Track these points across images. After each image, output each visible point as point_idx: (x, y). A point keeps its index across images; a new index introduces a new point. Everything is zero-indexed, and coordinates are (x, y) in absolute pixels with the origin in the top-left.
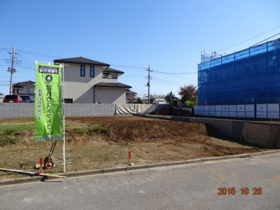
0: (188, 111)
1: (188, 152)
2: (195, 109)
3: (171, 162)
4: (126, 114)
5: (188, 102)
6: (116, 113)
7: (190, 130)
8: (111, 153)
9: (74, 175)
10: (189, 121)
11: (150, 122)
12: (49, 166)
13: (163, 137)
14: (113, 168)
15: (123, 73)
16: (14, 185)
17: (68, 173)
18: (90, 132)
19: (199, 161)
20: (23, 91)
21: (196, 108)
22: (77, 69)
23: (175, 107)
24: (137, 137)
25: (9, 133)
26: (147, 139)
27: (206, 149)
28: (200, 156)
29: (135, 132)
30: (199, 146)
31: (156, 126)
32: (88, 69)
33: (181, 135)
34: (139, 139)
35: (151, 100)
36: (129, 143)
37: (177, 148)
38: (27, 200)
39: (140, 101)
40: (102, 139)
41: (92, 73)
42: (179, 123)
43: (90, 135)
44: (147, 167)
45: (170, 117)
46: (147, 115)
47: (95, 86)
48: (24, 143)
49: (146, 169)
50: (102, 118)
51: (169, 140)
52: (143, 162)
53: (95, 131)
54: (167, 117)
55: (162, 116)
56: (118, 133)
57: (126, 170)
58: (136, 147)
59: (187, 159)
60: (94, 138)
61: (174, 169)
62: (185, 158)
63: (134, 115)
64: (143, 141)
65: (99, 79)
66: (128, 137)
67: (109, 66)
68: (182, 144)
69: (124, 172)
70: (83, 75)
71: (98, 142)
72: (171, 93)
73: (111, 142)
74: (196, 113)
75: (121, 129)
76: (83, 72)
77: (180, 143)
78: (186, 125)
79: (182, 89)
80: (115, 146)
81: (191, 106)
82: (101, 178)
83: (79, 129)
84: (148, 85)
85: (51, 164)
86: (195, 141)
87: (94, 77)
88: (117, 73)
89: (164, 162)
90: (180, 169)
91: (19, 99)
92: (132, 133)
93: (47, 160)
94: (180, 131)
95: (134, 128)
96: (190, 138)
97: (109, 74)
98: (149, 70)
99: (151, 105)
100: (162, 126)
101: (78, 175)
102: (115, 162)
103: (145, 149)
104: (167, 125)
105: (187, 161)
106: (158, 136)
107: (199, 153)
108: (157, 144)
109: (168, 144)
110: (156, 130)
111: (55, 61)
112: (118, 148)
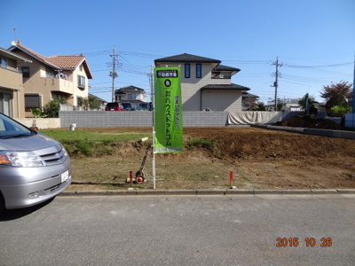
0: (333, 122)
1: (318, 178)
2: (347, 119)
3: (289, 190)
4: (241, 124)
5: (336, 108)
6: (227, 124)
7: (330, 148)
8: (212, 172)
9: (164, 193)
10: (330, 135)
11: (270, 135)
12: (139, 181)
13: (287, 156)
14: (210, 190)
15: (238, 70)
16: (105, 197)
17: (158, 190)
18: (190, 145)
19: (334, 193)
20: (125, 98)
21: (348, 116)
23: (312, 116)
24: (248, 154)
25: (106, 143)
26: (261, 158)
27: (351, 176)
28: (337, 186)
29: (247, 147)
30: (339, 171)
31: (278, 142)
32: (193, 68)
33: (313, 154)
34: (251, 157)
35: (279, 106)
36: (237, 162)
37: (302, 172)
38: (113, 212)
39: (262, 108)
40: (204, 155)
41: (199, 73)
42: (314, 137)
43: (190, 150)
44: (253, 193)
45: (302, 129)
46: (269, 126)
47: (202, 90)
48: (120, 154)
49: (252, 196)
50: (208, 129)
51: (294, 161)
52: (249, 186)
53: (196, 144)
54: (297, 129)
55: (290, 128)
56: (224, 149)
57: (225, 193)
58: (244, 167)
59: (314, 187)
60: (194, 153)
61: (291, 199)
62: (311, 187)
63: (252, 125)
64: (256, 160)
65: (207, 80)
66: (237, 154)
67: (219, 62)
68: (312, 168)
69: (222, 196)
70: (187, 76)
71: (198, 158)
72: (307, 96)
73: (214, 159)
74: (347, 124)
75: (228, 143)
76: (187, 72)
77: (309, 166)
78: (324, 141)
79: (327, 89)
80: (218, 164)
81: (340, 114)
82: (193, 200)
84: (276, 84)
85: (141, 179)
86: (335, 164)
87: (201, 77)
88: (231, 71)
89: (279, 189)
90: (299, 200)
91: (120, 106)
92: (242, 150)
93: (138, 174)
94: (313, 149)
95: (246, 142)
96: (328, 160)
97: (219, 73)
98: (277, 64)
99: (277, 113)
100: (285, 142)
101: (169, 193)
102: (214, 183)
103: (255, 170)
104: (294, 140)
105: (313, 190)
106: (278, 155)
107: (335, 182)
108: (274, 165)
109: (291, 165)
110: (276, 146)
111: (156, 61)
112: (221, 166)
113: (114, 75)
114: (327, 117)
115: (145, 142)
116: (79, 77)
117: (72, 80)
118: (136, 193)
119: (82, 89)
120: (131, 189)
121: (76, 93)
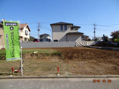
3: (84, 76)
4: (80, 46)
5: (116, 40)
7: (110, 55)
10: (111, 50)
12: (18, 71)
15: (80, 27)
17: (24, 76)
22: (59, 27)
23: (106, 43)
26: (80, 60)
27: (116, 68)
30: (111, 66)
31: (88, 53)
32: (64, 27)
33: (102, 58)
34: (76, 59)
35: (96, 39)
36: (69, 61)
37: (95, 66)
39: (89, 40)
40: (57, 58)
41: (66, 28)
43: (52, 56)
44: (67, 77)
45: (101, 47)
46: (90, 46)
47: (67, 34)
50: (66, 48)
54: (99, 47)
55: (97, 47)
56: (66, 56)
57: (53, 78)
60: (54, 57)
64: (78, 60)
65: (69, 31)
66: (71, 58)
67: (73, 24)
69: (51, 79)
70: (62, 29)
72: (104, 35)
73: (61, 60)
75: (68, 53)
76: (62, 28)
77: (99, 63)
78: (107, 52)
79: (112, 33)
81: (117, 42)
83: (47, 53)
84: (94, 32)
85: (19, 70)
86: (111, 62)
87: (66, 30)
88: (78, 28)
89: (79, 75)
92: (73, 56)
94: (103, 56)
95: (75, 53)
96: (108, 60)
97: (73, 28)
98: (95, 25)
99: (93, 42)
100: (91, 52)
101: (27, 78)
102: (52, 72)
103: (74, 65)
104: (95, 52)
105: (95, 76)
106: (88, 58)
107: (108, 71)
108: (84, 63)
109: (91, 63)
110: (87, 54)
111: (51, 25)
112: (62, 63)
113: (39, 30)
114: (112, 43)
115: (35, 54)
116: (26, 31)
117: (23, 32)
118: (12, 78)
119: (27, 35)
120: (11, 76)
121: (24, 36)
